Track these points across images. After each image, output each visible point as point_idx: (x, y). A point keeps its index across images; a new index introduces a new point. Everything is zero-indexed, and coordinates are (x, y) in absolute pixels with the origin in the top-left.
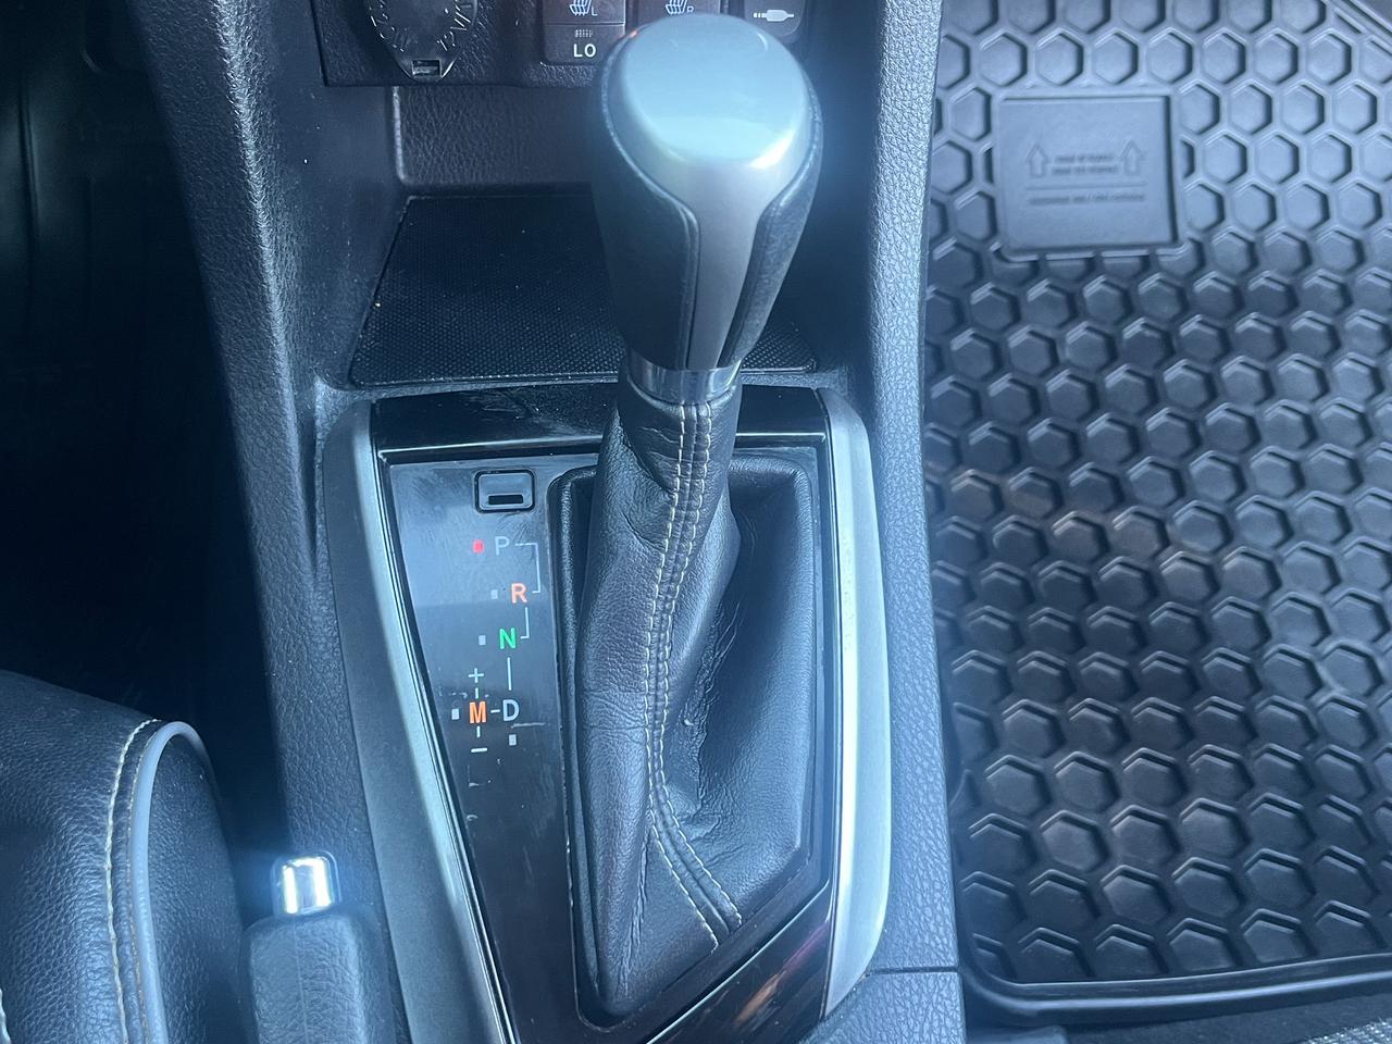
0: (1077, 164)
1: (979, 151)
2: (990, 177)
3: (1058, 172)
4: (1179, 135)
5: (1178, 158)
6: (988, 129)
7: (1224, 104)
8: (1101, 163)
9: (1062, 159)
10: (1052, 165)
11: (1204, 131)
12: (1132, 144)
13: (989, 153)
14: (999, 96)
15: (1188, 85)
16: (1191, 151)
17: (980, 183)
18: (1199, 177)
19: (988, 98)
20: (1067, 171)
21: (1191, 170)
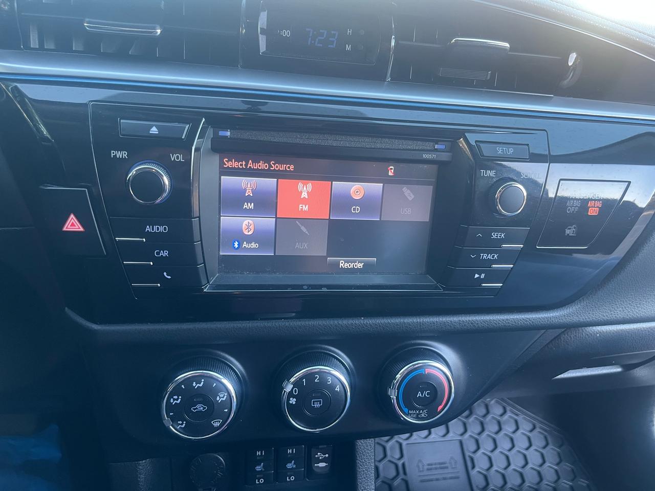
0: (434, 466)
1: (400, 463)
2: (405, 473)
3: (428, 469)
4: (467, 454)
5: (468, 463)
6: (402, 456)
7: (480, 442)
8: (442, 466)
9: (429, 465)
10: (426, 467)
11: (475, 452)
12: (452, 458)
13: (403, 465)
14: (404, 443)
15: (467, 436)
16: (472, 460)
17: (402, 476)
18: (477, 469)
19: (401, 445)
20: (431, 469)
21: (473, 467)
